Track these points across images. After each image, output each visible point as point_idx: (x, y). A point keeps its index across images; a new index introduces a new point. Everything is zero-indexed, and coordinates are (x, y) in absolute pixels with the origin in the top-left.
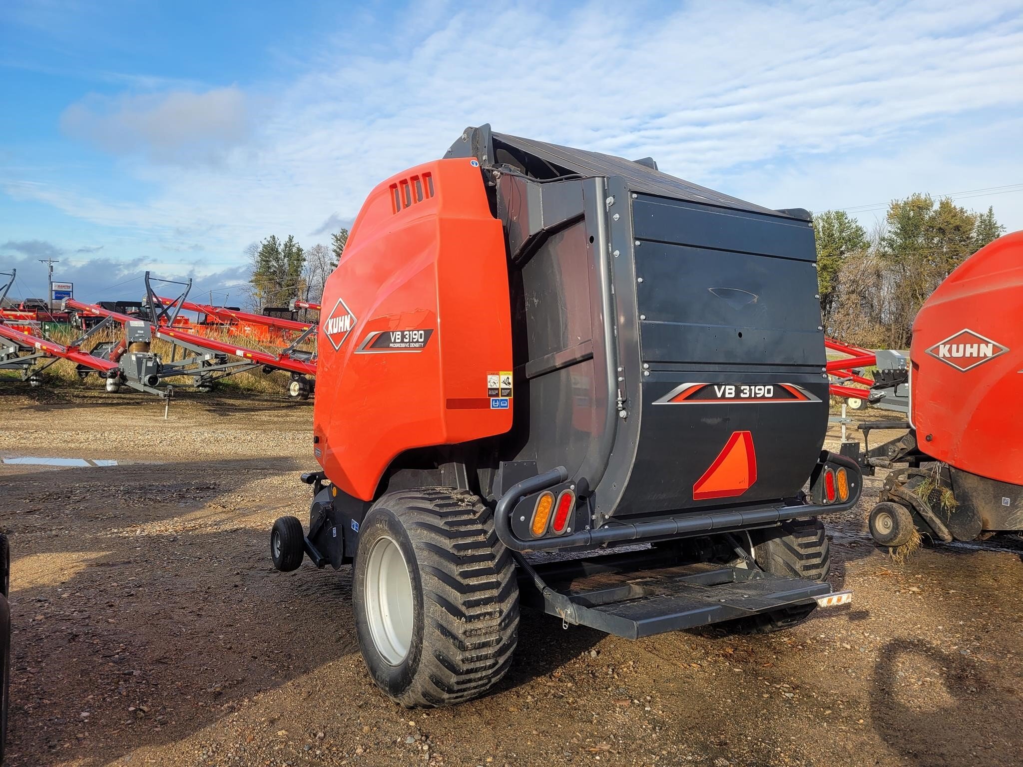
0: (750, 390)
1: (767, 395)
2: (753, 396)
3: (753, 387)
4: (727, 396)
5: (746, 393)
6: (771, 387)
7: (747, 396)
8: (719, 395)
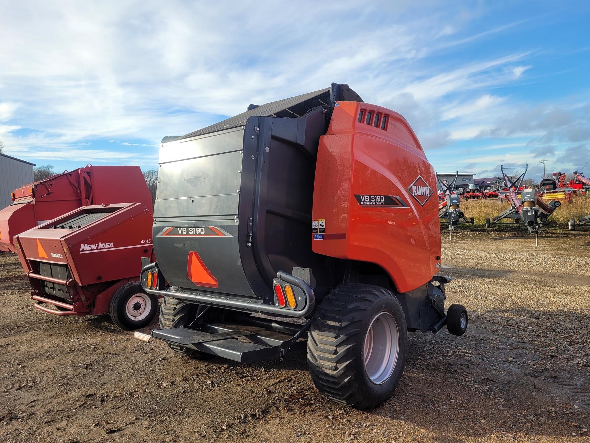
0: (193, 230)
1: (202, 233)
2: (195, 233)
3: (194, 229)
4: (183, 233)
5: (191, 232)
6: (203, 228)
7: (192, 233)
8: (180, 233)
